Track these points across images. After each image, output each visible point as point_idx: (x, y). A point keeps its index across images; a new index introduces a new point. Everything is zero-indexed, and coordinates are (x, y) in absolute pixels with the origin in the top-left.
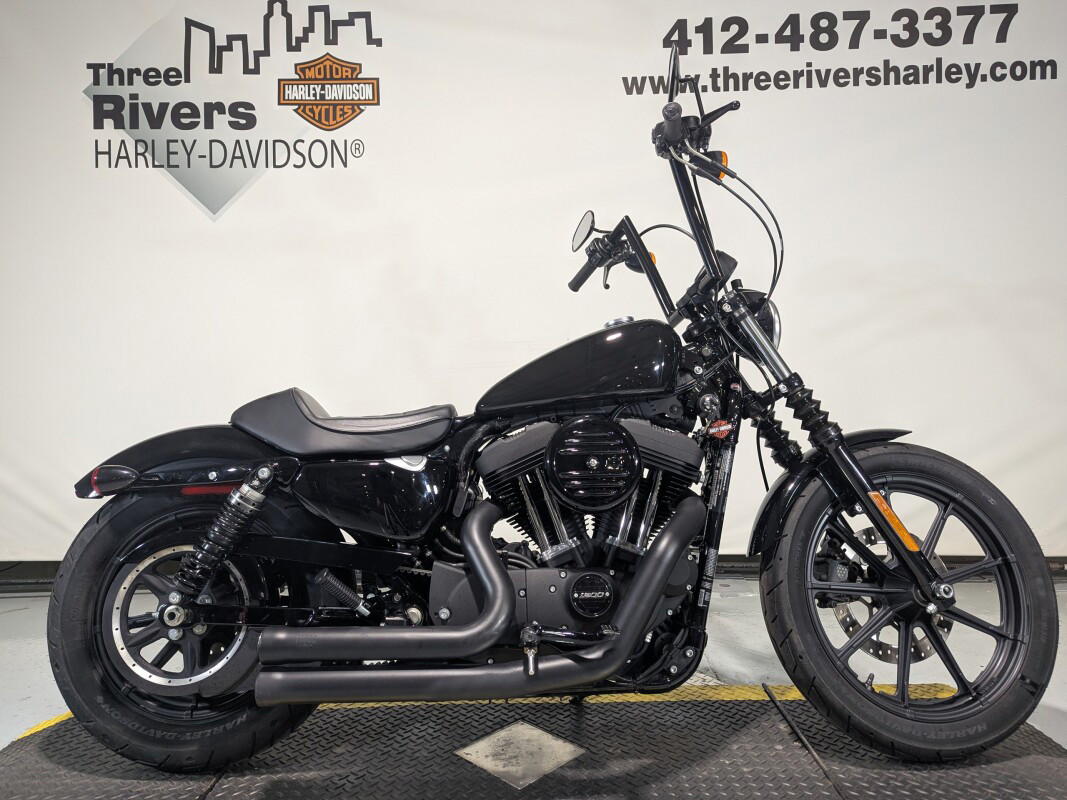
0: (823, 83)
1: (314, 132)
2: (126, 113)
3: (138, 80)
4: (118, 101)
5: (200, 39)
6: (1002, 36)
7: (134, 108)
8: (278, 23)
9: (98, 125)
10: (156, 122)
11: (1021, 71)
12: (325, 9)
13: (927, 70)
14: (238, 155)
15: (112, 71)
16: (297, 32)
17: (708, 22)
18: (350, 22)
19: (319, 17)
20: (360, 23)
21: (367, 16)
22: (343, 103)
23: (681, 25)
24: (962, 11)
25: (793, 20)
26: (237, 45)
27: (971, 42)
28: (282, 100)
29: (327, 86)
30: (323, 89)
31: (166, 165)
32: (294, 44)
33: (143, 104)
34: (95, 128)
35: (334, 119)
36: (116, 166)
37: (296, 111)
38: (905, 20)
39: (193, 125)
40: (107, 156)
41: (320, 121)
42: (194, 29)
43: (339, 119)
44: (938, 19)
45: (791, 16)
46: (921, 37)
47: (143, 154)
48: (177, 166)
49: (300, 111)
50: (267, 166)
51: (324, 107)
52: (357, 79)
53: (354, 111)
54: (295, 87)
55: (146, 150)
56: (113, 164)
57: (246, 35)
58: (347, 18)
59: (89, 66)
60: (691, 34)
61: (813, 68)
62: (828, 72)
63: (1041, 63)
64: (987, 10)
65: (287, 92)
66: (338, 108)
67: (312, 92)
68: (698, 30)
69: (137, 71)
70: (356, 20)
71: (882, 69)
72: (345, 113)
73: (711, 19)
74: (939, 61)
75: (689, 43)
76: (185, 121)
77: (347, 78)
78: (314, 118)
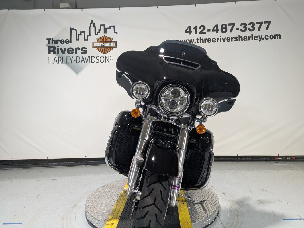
0: (224, 41)
1: (101, 54)
2: (56, 50)
3: (59, 42)
4: (54, 47)
5: (74, 32)
6: (267, 29)
7: (58, 49)
8: (92, 28)
9: (49, 53)
10: (63, 53)
11: (272, 37)
12: (104, 25)
13: (249, 37)
14: (83, 60)
15: (53, 40)
16: (97, 31)
17: (196, 27)
18: (110, 28)
19: (102, 27)
20: (112, 28)
21: (114, 26)
22: (108, 47)
23: (189, 28)
24: (257, 23)
25: (216, 26)
26: (83, 34)
27: (260, 30)
28: (93, 47)
29: (104, 43)
30: (103, 44)
31: (66, 62)
32: (96, 33)
33: (60, 48)
34: (49, 54)
35: (106, 51)
36: (54, 63)
37: (97, 49)
38: (244, 25)
39: (72, 53)
40: (51, 61)
41: (102, 52)
42: (72, 30)
43: (107, 51)
44: (252, 25)
45: (216, 25)
46: (248, 29)
47: (60, 60)
48: (68, 63)
49: (98, 49)
50: (90, 63)
51: (104, 48)
52: (111, 41)
53: (111, 49)
54: (97, 44)
55: (61, 59)
56: (53, 62)
57: (85, 32)
58: (109, 27)
59: (47, 39)
60: (192, 30)
61: (221, 37)
62: (225, 38)
63: (277, 35)
64: (264, 23)
65: (95, 45)
66: (107, 48)
67: (101, 45)
68: (193, 29)
69: (59, 40)
70: (111, 28)
71: (238, 37)
72: (108, 50)
73: (196, 26)
74: (252, 35)
75: (191, 32)
76: (70, 52)
77: (109, 41)
78: (101, 51)
